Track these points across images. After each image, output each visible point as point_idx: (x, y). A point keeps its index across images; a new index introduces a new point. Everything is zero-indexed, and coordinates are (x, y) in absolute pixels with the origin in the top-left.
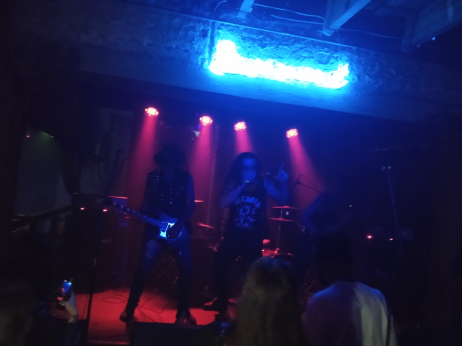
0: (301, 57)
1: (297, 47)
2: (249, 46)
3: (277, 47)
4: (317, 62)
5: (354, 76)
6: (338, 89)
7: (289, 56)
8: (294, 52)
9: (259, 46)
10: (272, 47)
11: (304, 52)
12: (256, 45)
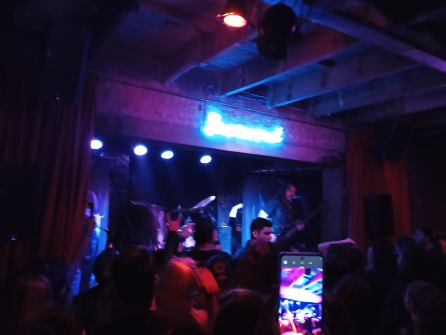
1: (253, 117)
2: (227, 116)
3: (242, 116)
4: (264, 126)
7: (249, 123)
8: (251, 120)
9: (232, 116)
10: (239, 117)
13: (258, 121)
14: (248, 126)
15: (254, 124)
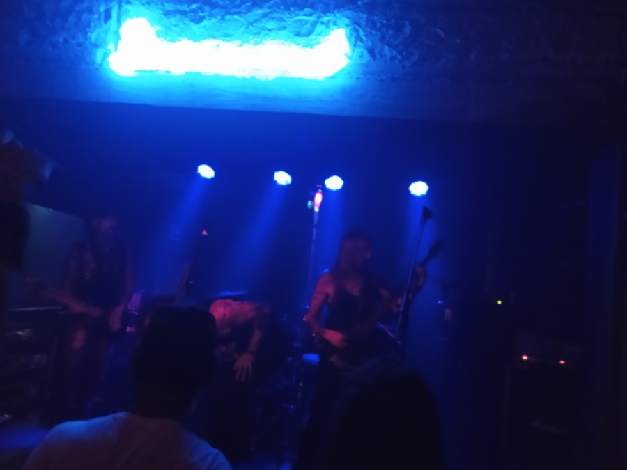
0: (264, 29)
1: (257, 15)
2: (175, 23)
3: (223, 19)
4: (292, 35)
5: (362, 49)
6: (332, 77)
7: (244, 32)
8: (251, 24)
9: (192, 20)
10: (213, 20)
11: (268, 21)
12: (187, 20)
13: (272, 24)
14: (239, 42)
15: (259, 33)
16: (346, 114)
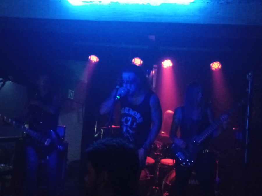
16: (201, 22)
